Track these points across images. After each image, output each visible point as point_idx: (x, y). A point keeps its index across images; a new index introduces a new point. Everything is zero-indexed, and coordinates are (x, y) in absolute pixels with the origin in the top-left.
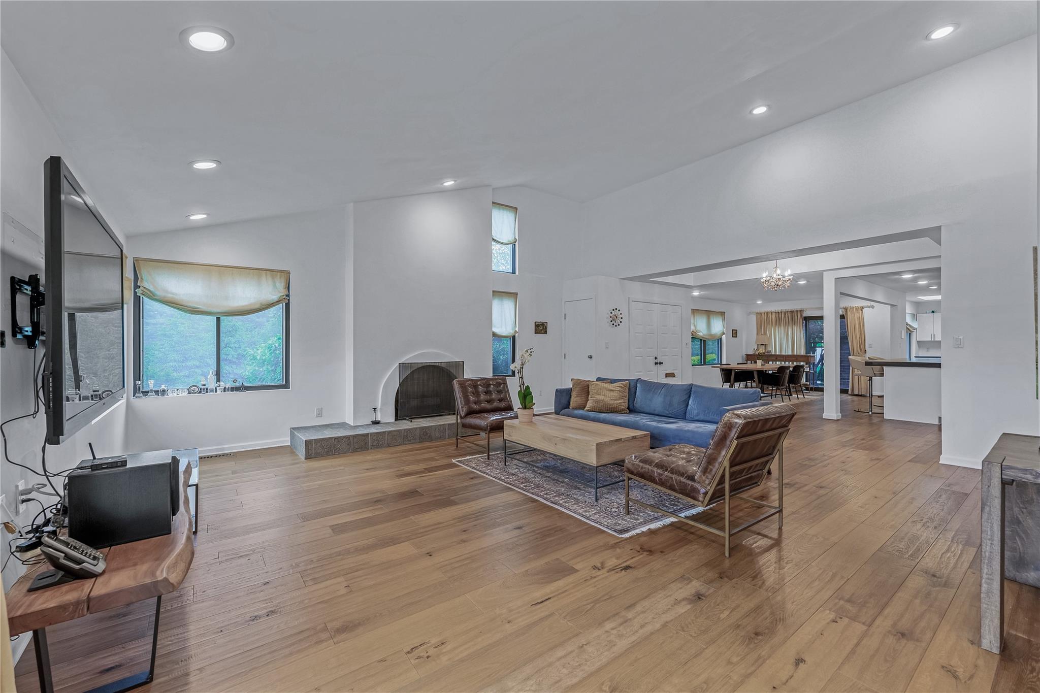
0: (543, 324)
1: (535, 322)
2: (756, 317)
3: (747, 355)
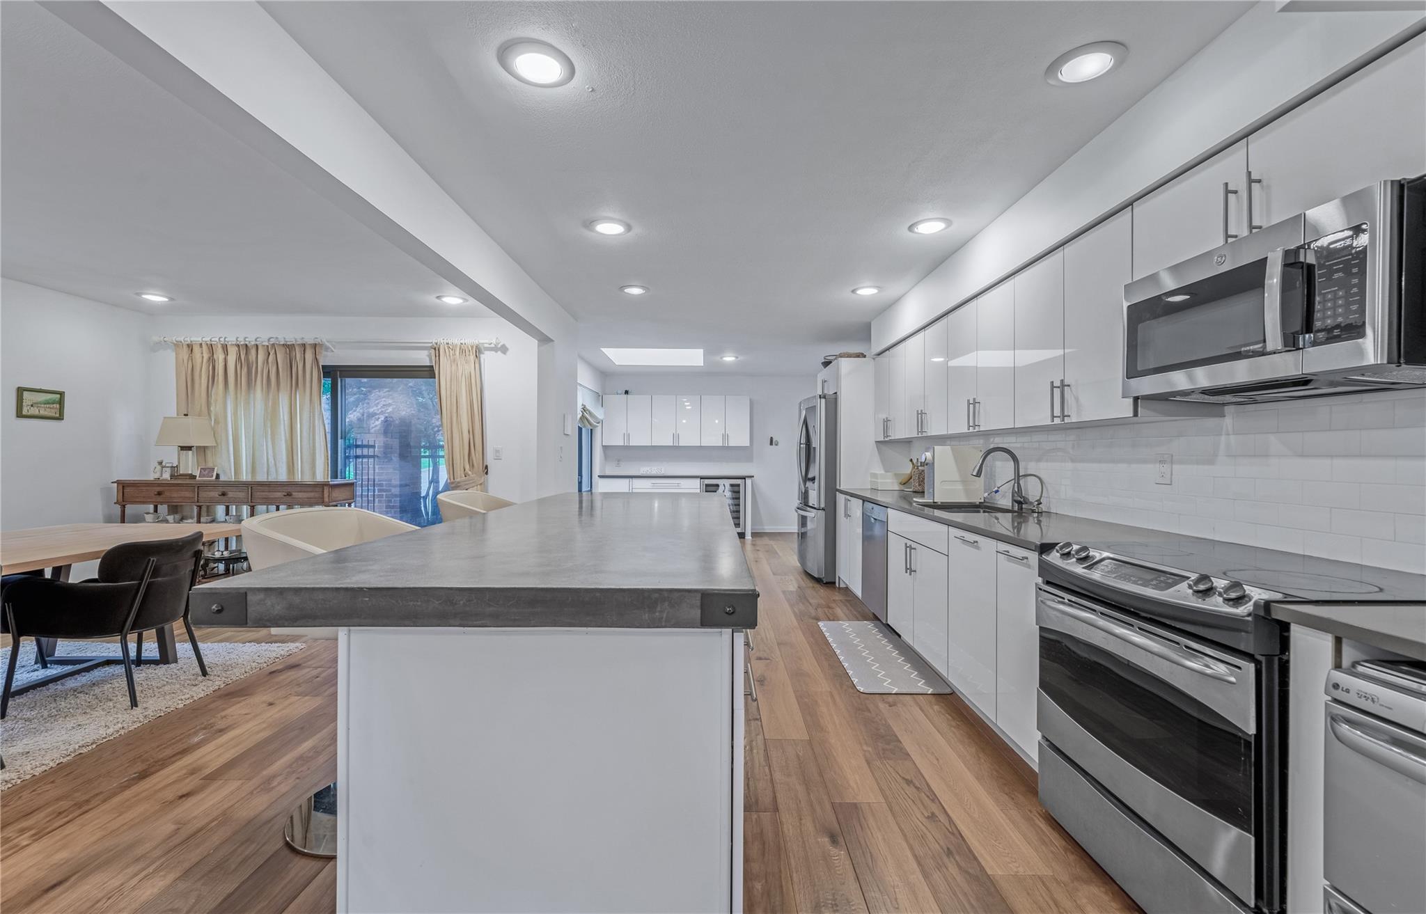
2: (176, 358)
3: (123, 485)
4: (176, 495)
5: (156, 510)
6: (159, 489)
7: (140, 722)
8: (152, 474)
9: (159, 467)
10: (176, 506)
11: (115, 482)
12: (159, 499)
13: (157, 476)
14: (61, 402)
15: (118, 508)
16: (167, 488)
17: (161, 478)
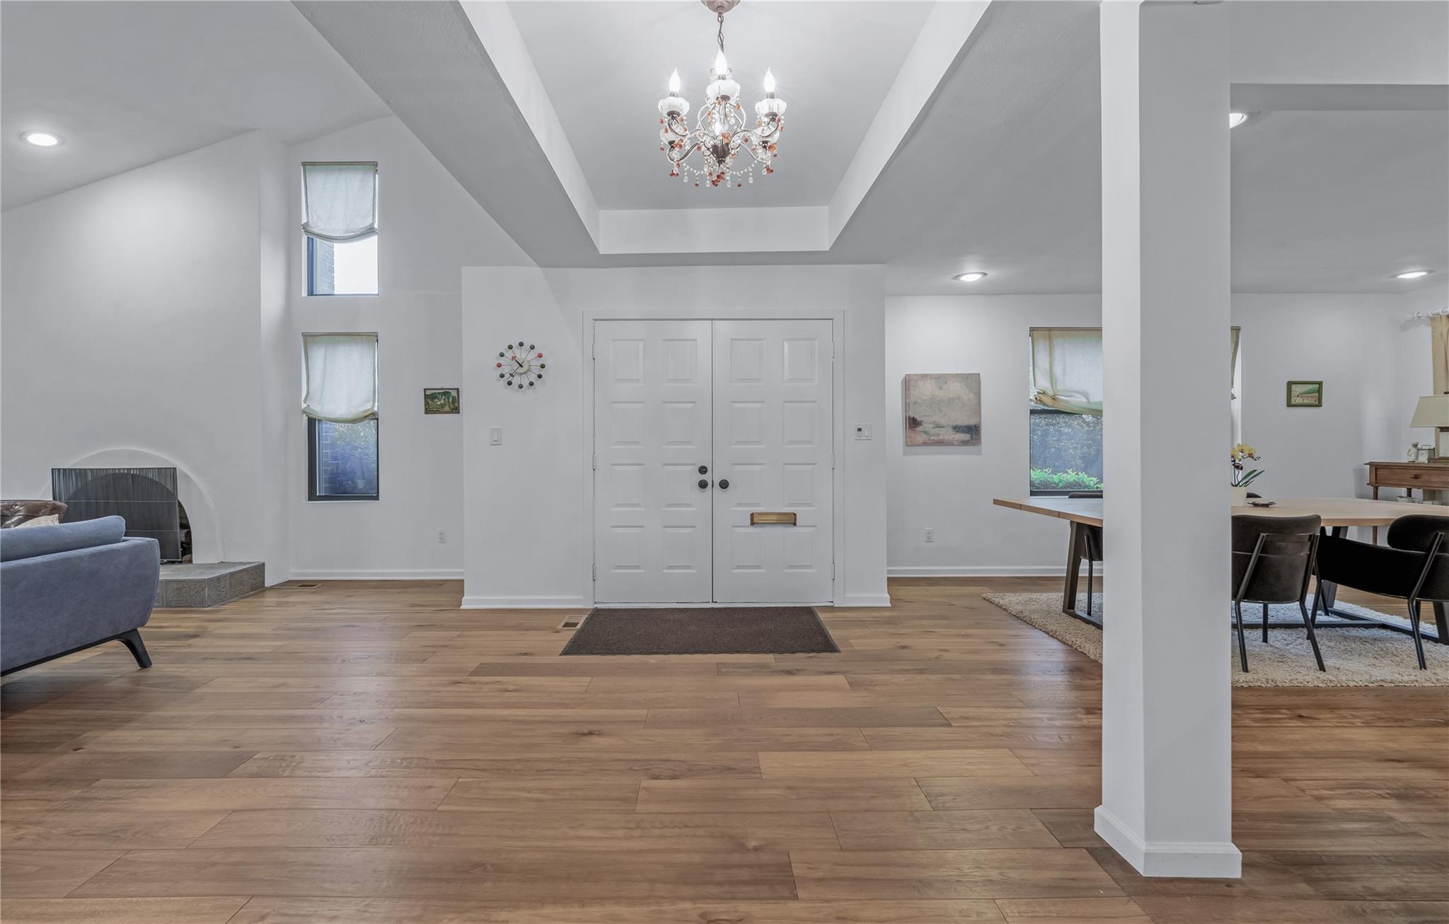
0: (446, 393)
1: (425, 390)
2: (1433, 332)
3: (1376, 468)
4: (1436, 479)
5: (1409, 495)
6: (1416, 472)
7: (1433, 683)
8: (1404, 457)
9: (1414, 450)
10: (1434, 491)
11: (1368, 464)
12: (1416, 482)
13: (1412, 458)
14: (1320, 391)
15: (1371, 489)
16: (1424, 471)
17: (1417, 461)
